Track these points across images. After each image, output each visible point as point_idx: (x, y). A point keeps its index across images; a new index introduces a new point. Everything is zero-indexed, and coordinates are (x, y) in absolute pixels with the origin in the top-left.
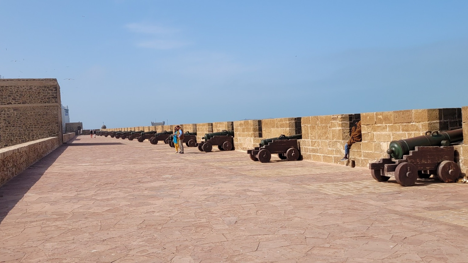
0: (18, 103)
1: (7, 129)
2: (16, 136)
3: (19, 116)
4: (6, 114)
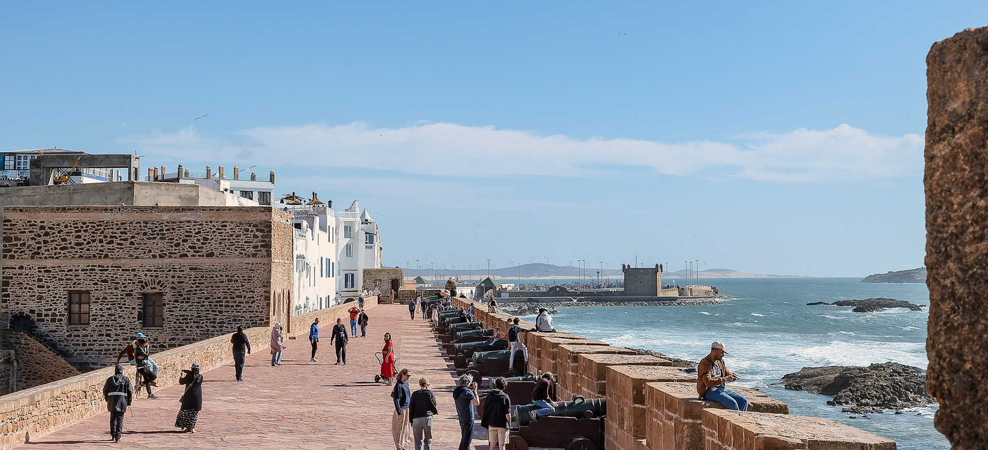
0: (199, 256)
1: (176, 307)
2: (191, 322)
3: (200, 282)
4: (176, 277)
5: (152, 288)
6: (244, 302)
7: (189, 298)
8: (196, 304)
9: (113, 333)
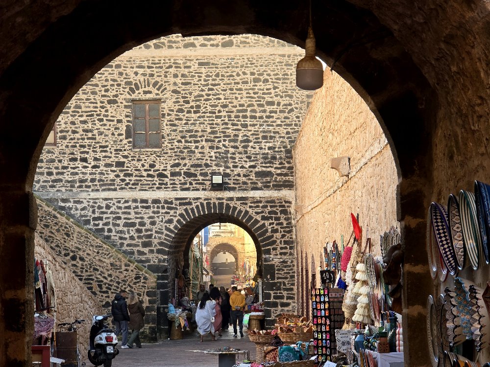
5: (145, 93)
6: (278, 110)
7: (198, 107)
8: (208, 115)
9: (90, 156)
